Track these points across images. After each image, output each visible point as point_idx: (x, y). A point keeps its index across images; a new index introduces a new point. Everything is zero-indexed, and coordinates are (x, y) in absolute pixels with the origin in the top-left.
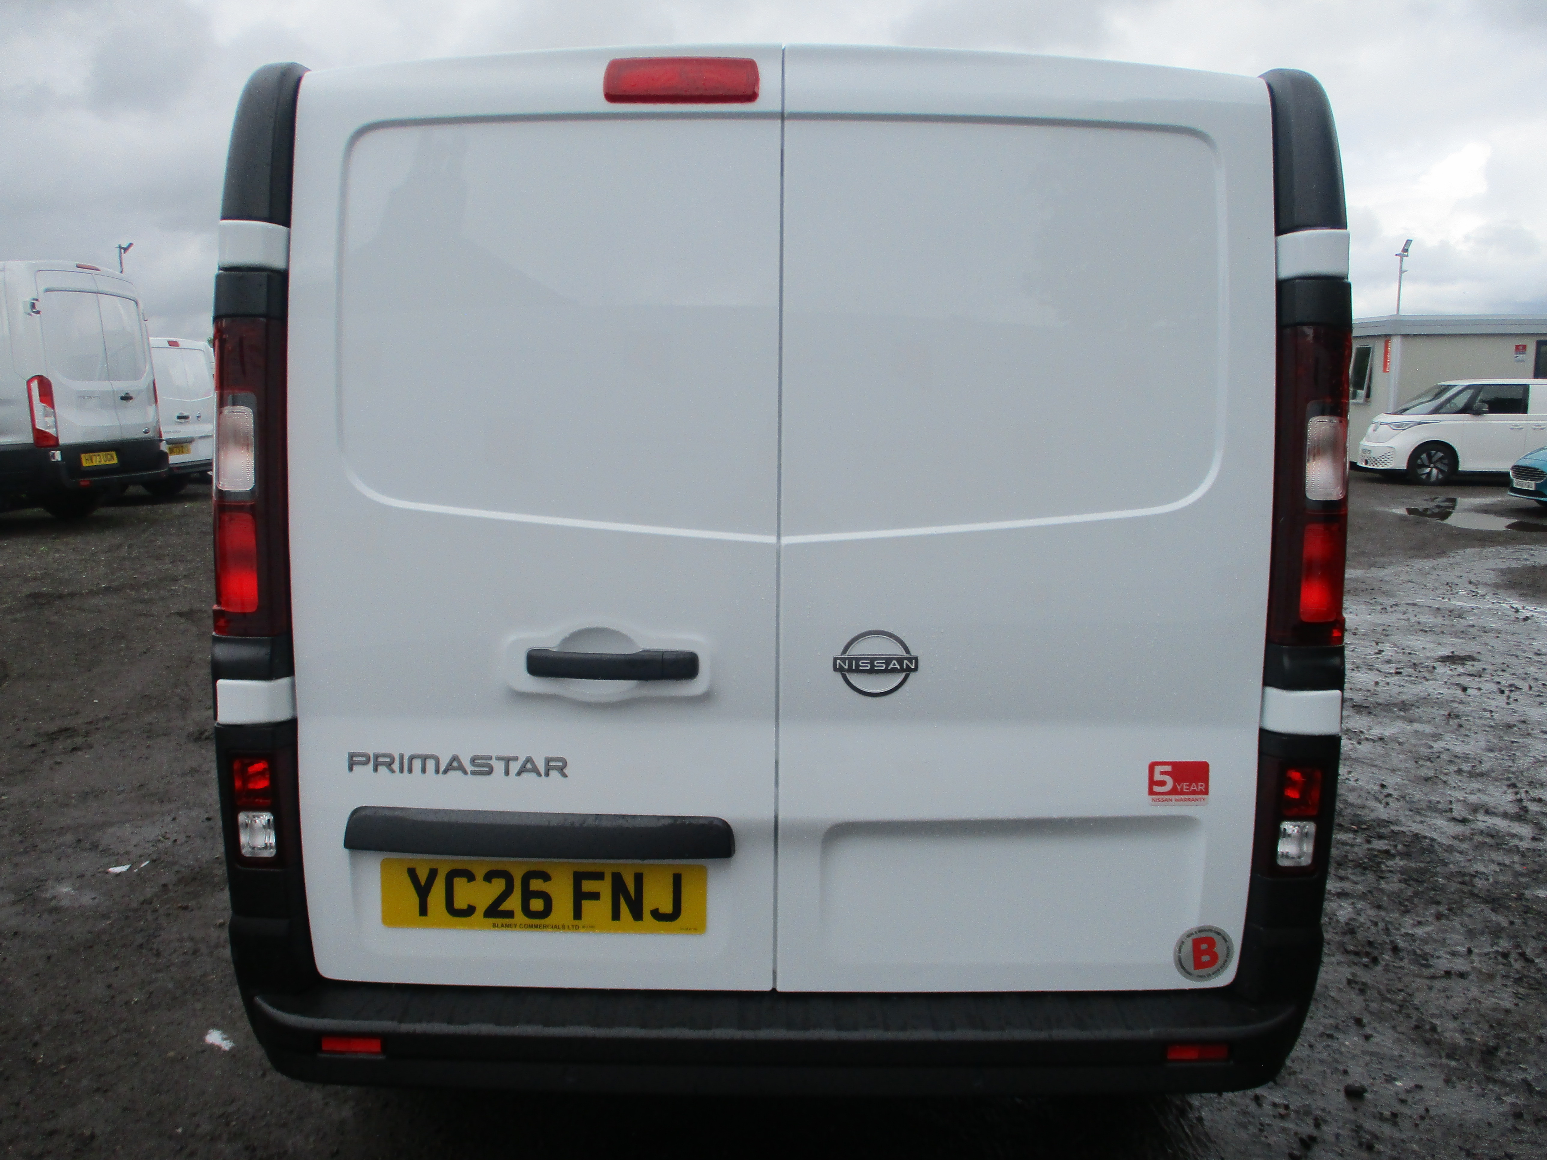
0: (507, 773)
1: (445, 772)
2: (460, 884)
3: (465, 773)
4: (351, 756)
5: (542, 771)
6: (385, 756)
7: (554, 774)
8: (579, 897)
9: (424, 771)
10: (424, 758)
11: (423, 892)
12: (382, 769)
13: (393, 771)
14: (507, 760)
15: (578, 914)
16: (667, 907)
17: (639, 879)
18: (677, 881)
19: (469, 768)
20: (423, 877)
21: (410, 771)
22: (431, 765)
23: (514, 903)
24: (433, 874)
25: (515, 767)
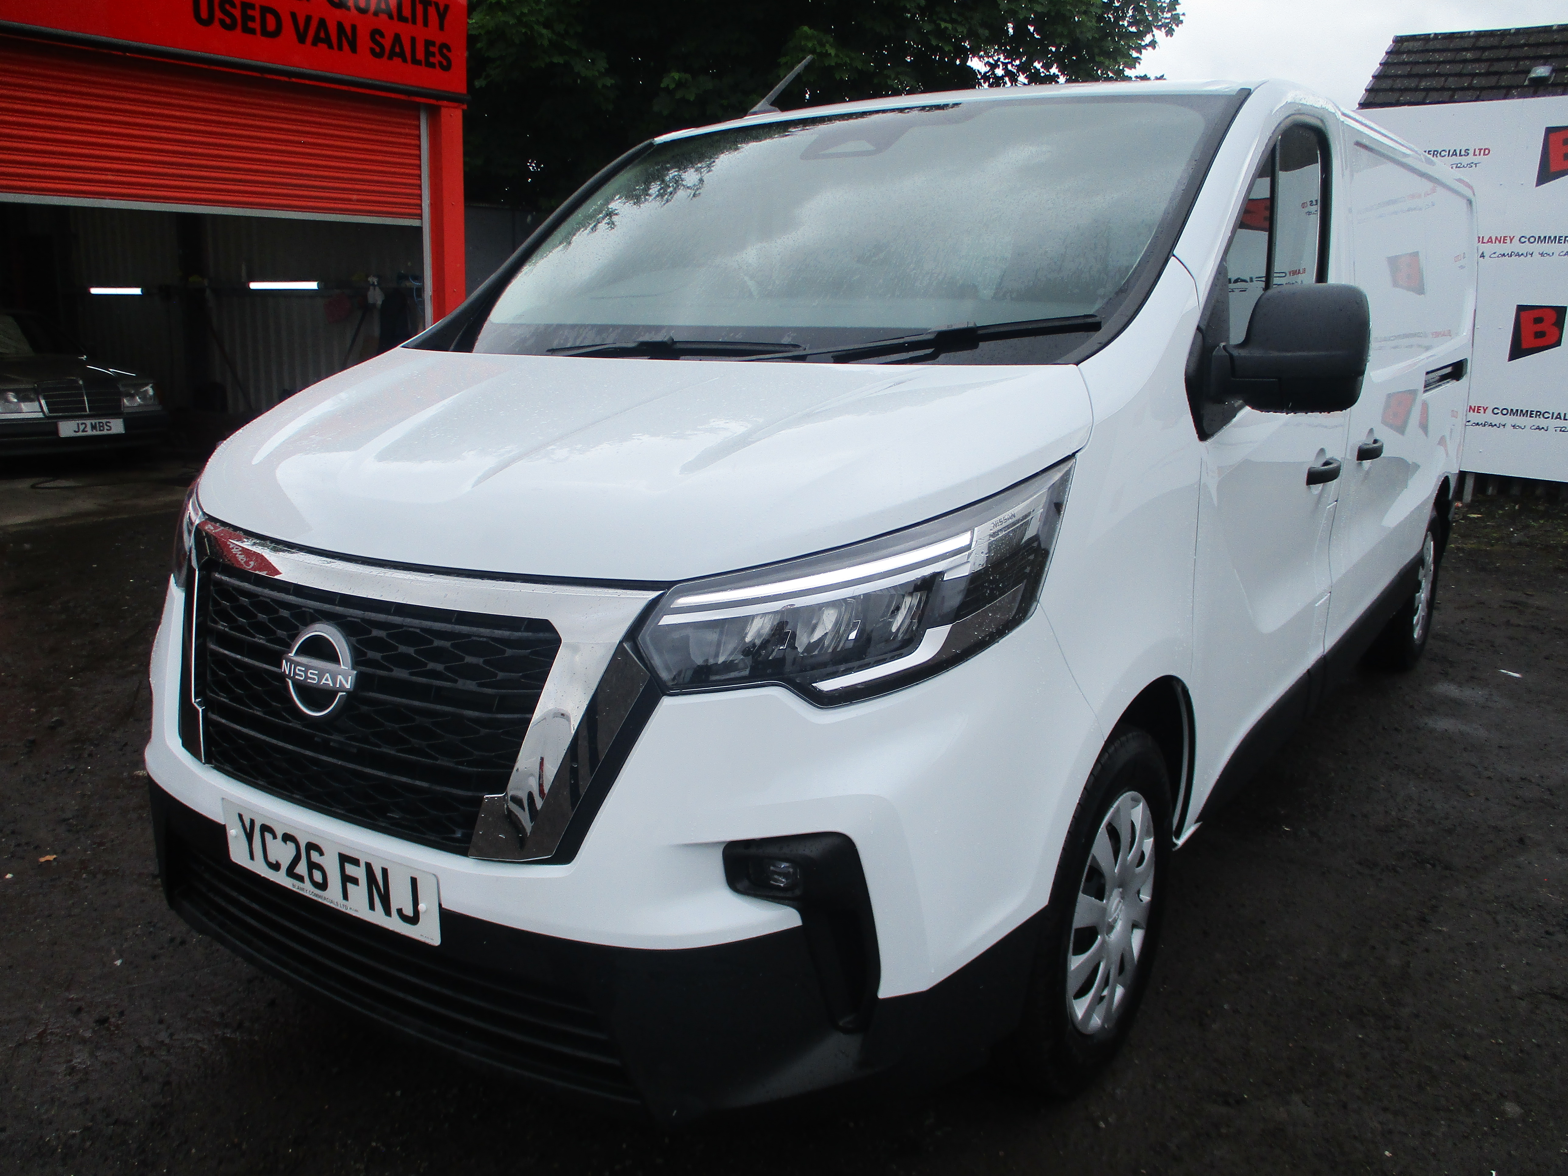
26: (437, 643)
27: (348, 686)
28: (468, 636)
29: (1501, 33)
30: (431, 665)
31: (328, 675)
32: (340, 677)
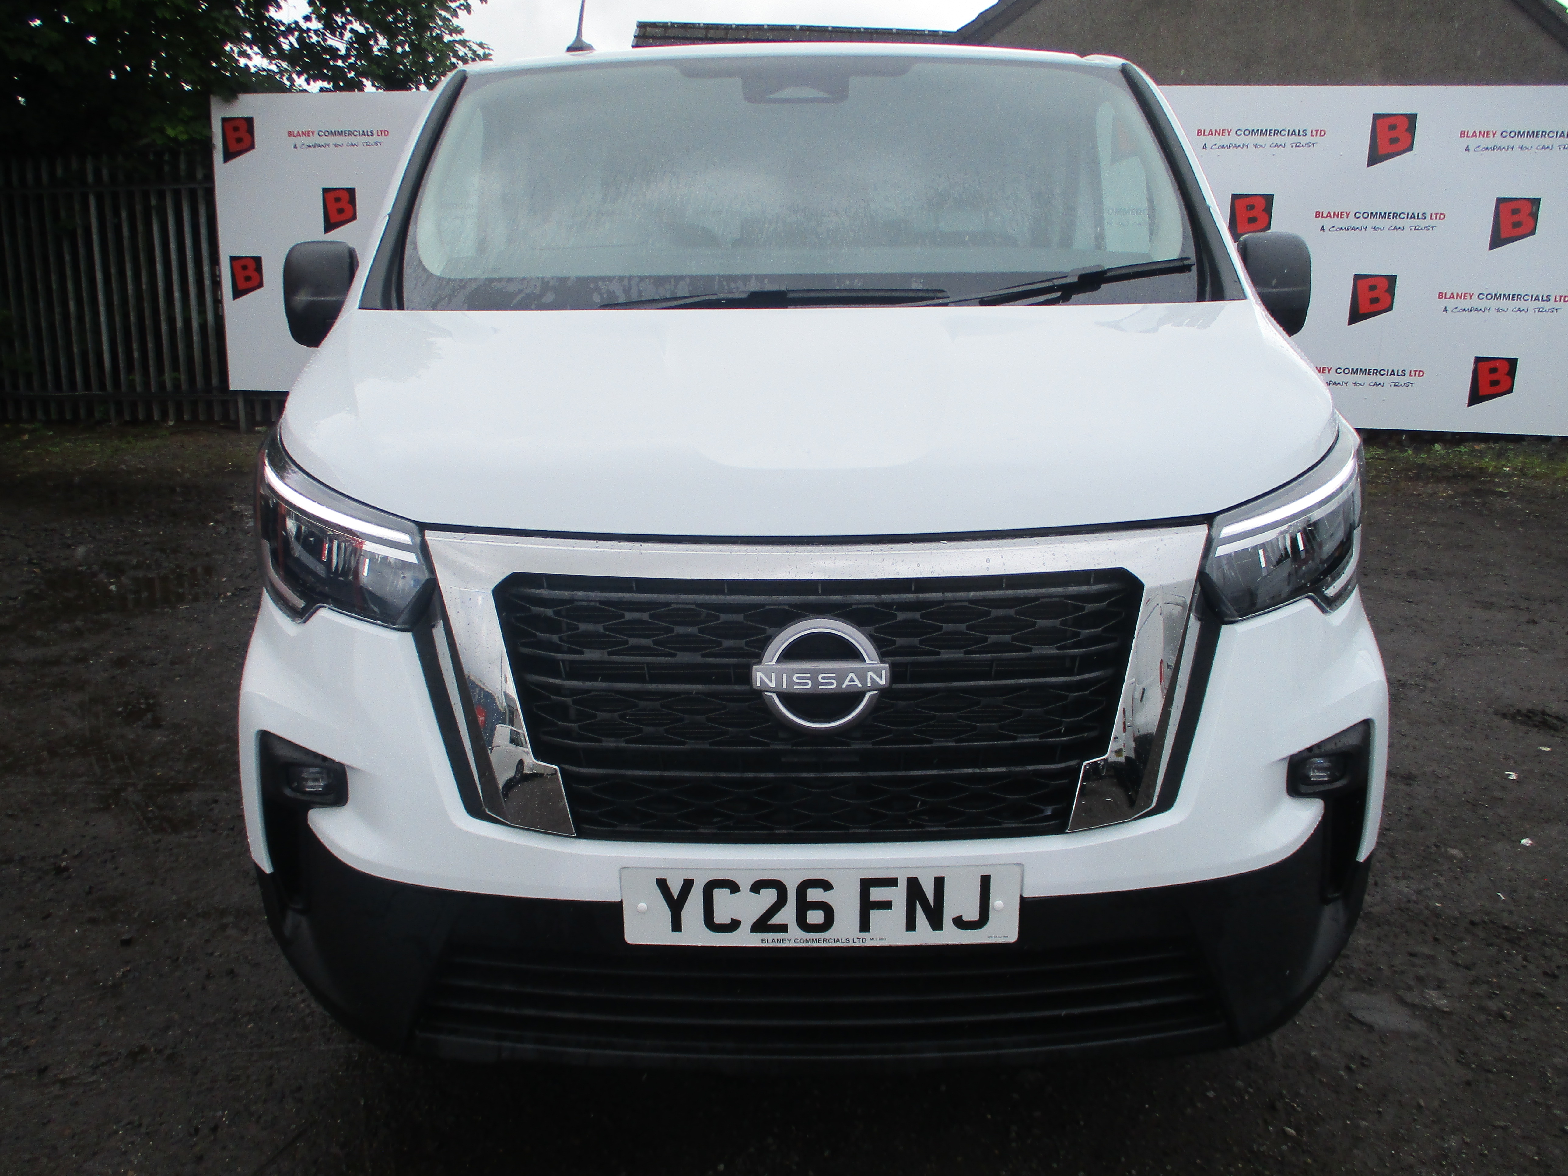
26: (995, 613)
27: (883, 682)
28: (1036, 598)
29: (725, 28)
30: (992, 638)
31: (852, 675)
32: (870, 674)
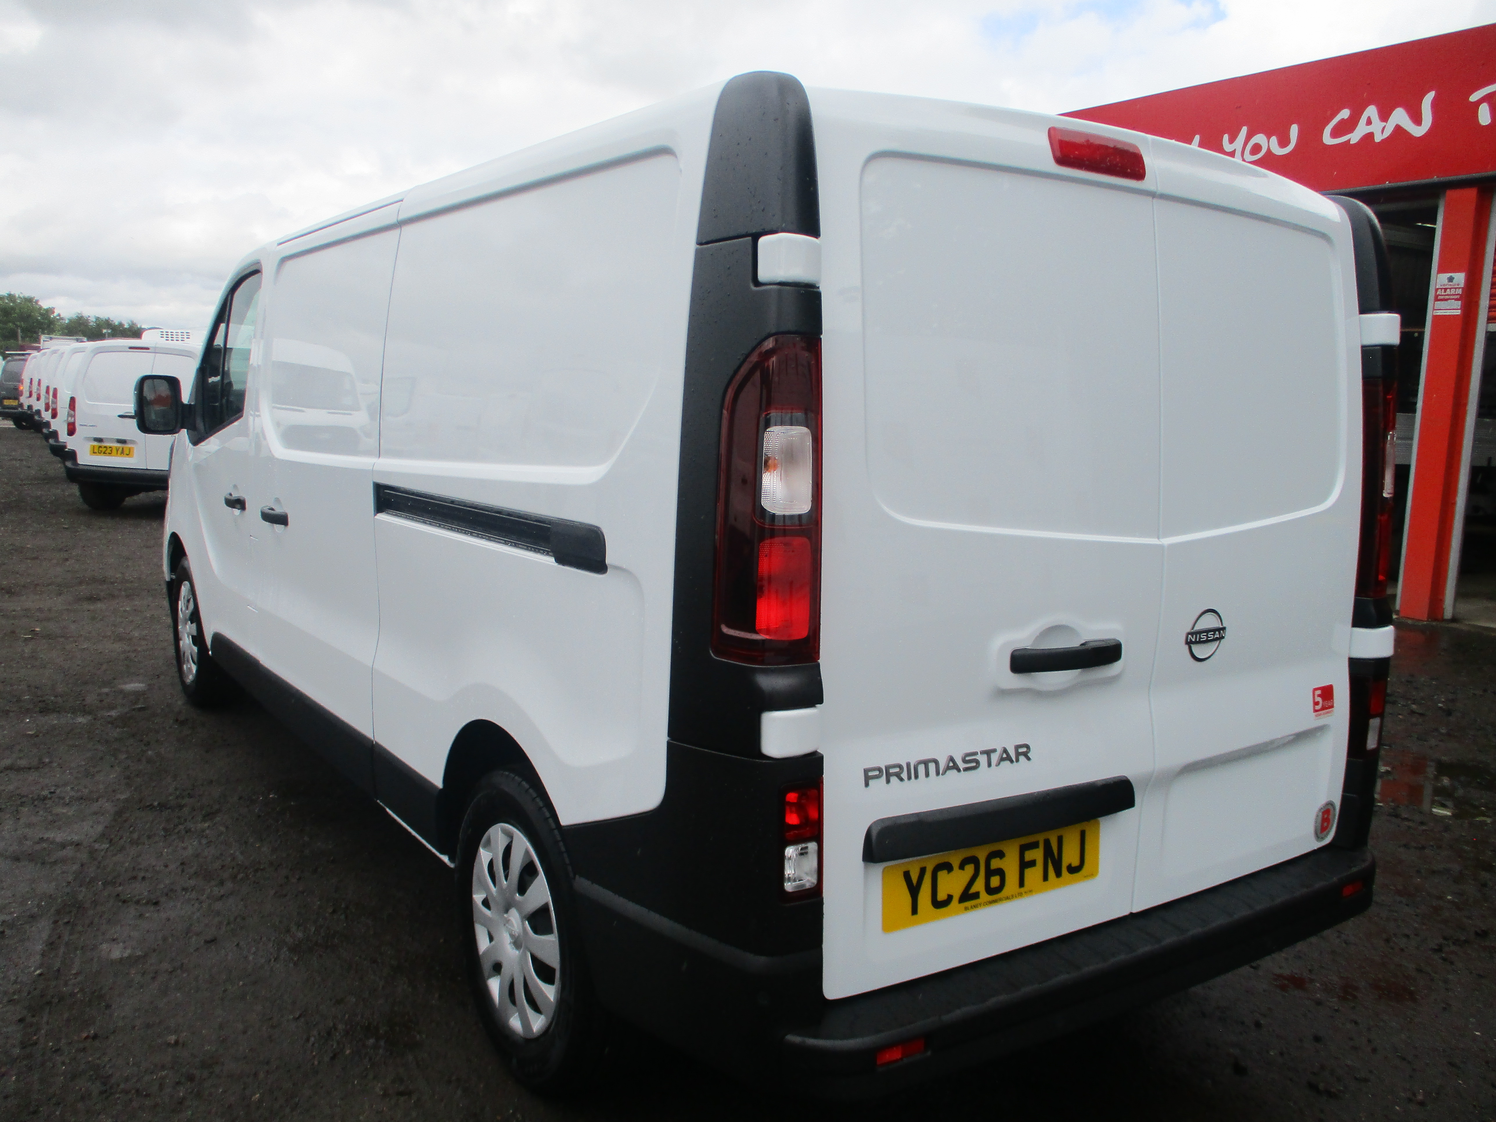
0: (989, 765)
1: (944, 773)
2: (942, 875)
3: (959, 770)
4: (866, 771)
5: (1014, 759)
6: (894, 766)
7: (1022, 758)
8: (1025, 865)
9: (927, 775)
10: (926, 763)
11: (914, 891)
12: (894, 779)
13: (902, 780)
14: (988, 753)
15: (1022, 884)
16: (1076, 863)
17: (1060, 840)
18: (1083, 835)
19: (961, 765)
20: (914, 878)
21: (916, 777)
22: (932, 767)
23: (979, 886)
24: (923, 871)
25: (995, 758)
